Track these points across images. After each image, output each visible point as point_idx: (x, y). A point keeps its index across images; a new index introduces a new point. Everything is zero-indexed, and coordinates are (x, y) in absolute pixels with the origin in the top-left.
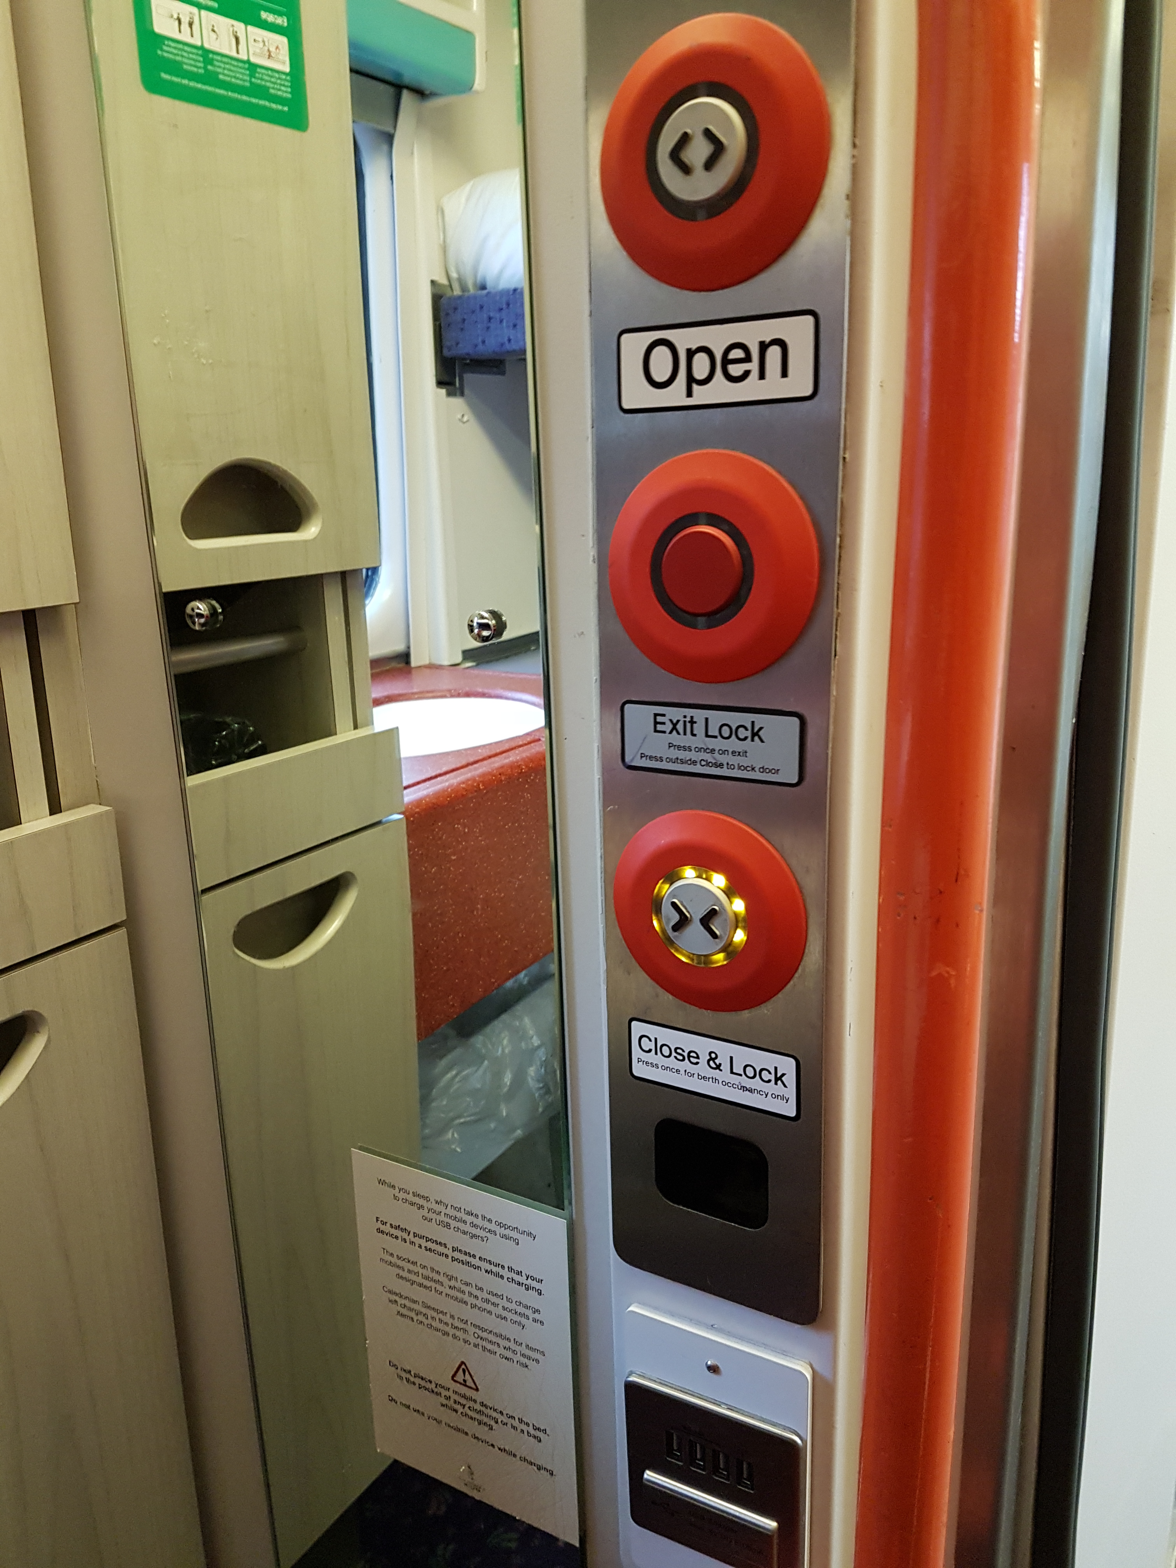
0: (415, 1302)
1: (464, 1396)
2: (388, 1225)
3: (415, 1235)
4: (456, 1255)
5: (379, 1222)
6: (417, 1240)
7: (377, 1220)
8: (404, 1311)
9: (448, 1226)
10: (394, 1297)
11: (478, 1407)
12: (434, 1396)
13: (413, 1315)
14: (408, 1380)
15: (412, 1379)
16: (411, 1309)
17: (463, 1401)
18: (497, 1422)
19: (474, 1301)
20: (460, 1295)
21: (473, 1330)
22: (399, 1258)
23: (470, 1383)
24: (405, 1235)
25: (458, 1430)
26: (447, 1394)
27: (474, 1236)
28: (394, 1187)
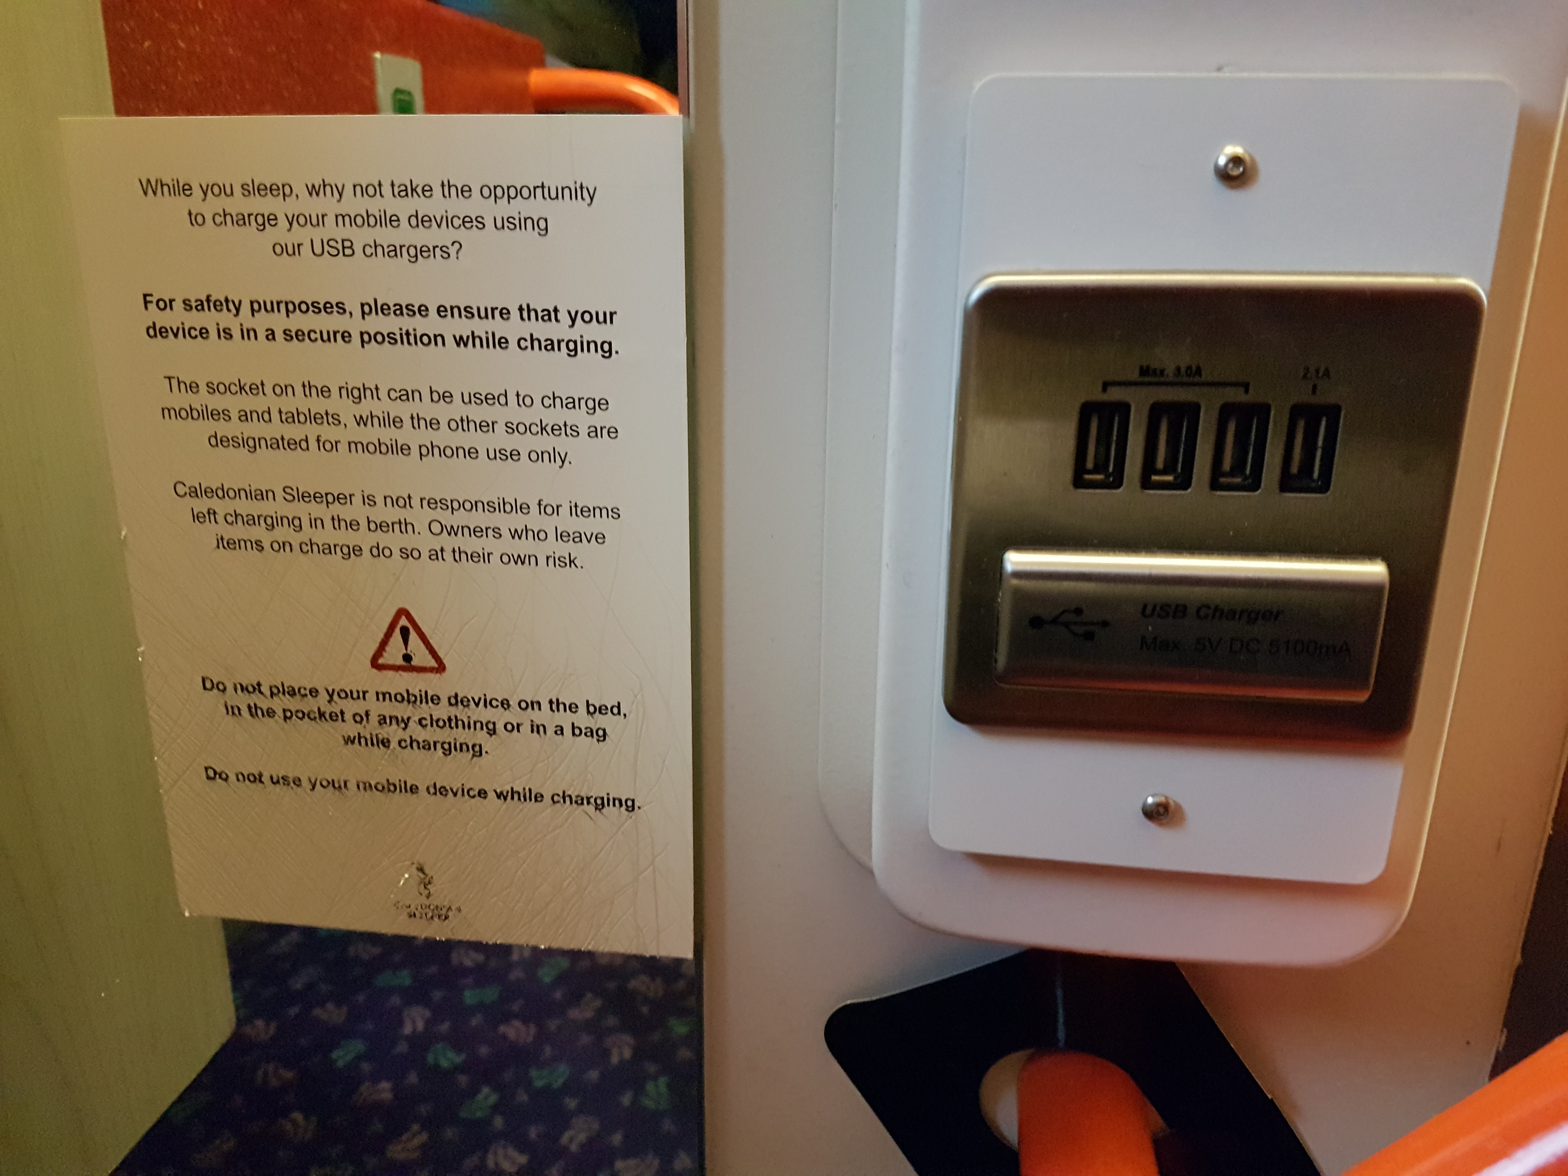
0: (262, 495)
1: (408, 698)
2: (178, 305)
3: (256, 307)
4: (377, 323)
5: (152, 307)
6: (262, 322)
7: (146, 303)
8: (239, 532)
9: (346, 249)
10: (202, 505)
11: (442, 711)
12: (327, 726)
13: (258, 532)
14: (253, 710)
15: (264, 703)
16: (252, 520)
17: (402, 710)
18: (493, 732)
19: (425, 436)
20: (387, 434)
21: (428, 514)
22: (212, 389)
23: (421, 657)
24: (226, 319)
25: (390, 787)
26: (359, 707)
27: (420, 253)
28: (186, 189)
